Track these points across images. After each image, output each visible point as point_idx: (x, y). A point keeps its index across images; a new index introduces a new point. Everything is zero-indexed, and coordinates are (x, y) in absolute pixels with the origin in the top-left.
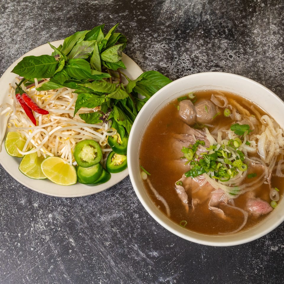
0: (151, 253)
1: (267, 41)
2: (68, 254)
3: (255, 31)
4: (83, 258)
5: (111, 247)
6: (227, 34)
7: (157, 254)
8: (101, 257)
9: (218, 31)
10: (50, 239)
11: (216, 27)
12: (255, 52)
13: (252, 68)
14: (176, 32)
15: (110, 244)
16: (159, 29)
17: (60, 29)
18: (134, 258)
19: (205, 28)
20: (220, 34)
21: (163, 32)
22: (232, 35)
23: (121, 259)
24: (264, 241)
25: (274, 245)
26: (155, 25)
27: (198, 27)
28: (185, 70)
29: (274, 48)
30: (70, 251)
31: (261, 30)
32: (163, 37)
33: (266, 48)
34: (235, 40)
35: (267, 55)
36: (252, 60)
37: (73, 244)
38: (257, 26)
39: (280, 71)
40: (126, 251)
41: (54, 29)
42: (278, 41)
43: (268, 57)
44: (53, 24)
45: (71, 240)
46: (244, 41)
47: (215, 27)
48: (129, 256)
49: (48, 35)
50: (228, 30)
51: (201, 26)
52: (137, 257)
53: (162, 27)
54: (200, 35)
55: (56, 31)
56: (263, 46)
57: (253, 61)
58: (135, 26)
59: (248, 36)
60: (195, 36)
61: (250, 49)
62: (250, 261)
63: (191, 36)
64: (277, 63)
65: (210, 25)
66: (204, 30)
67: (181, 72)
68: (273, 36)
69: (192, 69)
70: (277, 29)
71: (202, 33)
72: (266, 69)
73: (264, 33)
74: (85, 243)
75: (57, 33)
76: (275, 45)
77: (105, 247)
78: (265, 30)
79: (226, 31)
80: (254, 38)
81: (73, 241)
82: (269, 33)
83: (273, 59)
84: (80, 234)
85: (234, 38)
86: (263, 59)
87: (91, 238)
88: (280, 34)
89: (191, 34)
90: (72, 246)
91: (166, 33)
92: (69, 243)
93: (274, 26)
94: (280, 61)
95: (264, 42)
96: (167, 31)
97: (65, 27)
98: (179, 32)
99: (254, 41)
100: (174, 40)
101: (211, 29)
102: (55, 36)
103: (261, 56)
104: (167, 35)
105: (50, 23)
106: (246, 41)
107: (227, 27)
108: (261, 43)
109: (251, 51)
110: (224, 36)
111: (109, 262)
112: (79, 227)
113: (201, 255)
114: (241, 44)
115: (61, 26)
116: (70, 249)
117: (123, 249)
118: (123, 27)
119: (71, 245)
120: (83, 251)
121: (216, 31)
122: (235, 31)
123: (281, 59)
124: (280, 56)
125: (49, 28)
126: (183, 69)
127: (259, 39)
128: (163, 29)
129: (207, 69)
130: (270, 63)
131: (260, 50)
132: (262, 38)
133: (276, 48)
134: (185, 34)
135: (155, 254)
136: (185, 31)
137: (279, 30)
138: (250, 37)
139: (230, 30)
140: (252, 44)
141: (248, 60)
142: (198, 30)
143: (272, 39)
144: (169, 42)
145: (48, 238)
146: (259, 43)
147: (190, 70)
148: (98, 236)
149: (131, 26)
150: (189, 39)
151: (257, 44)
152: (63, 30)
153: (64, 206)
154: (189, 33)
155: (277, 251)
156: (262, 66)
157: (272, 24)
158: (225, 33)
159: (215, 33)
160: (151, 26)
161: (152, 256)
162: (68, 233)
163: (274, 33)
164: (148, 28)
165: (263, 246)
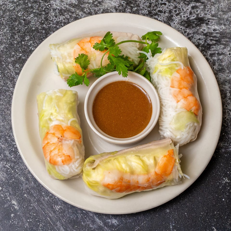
0: (110, 221)
2: (9, 218)
4: (27, 225)
5: (61, 212)
7: (116, 221)
8: (50, 223)
15: (61, 208)
18: (89, 225)
23: (73, 227)
28: (159, 4)
30: (12, 215)
37: (16, 207)
40: (80, 216)
45: (14, 202)
48: (83, 223)
52: (93, 225)
67: (154, 7)
69: (167, 3)
74: (31, 206)
77: (54, 212)
81: (16, 204)
84: (25, 195)
87: (38, 201)
90: (15, 209)
92: (11, 205)
111: (59, 229)
112: (25, 186)
113: (170, 225)
116: (12, 212)
117: (76, 214)
119: (13, 207)
120: (28, 215)
126: (157, 3)
129: (185, 4)
135: (114, 222)
147: (165, 4)
148: (46, 199)
153: (7, 161)
161: (110, 224)
162: (10, 194)
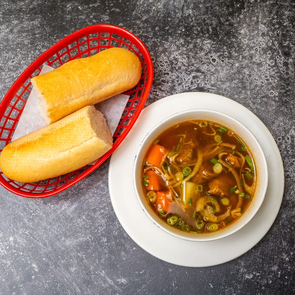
0: (119, 280)
1: (255, 43)
2: (30, 280)
3: (242, 32)
4: (47, 285)
5: (76, 274)
6: (211, 33)
7: (125, 281)
8: (67, 283)
9: (201, 29)
10: (12, 264)
11: (199, 24)
12: (241, 56)
13: (237, 75)
14: (153, 28)
15: (76, 270)
16: (134, 24)
17: (22, 22)
18: (101, 285)
19: (186, 25)
20: (202, 32)
21: (139, 28)
22: (217, 35)
23: (87, 286)
24: (239, 269)
25: (249, 273)
26: (130, 20)
27: (179, 23)
28: (162, 74)
29: (262, 52)
30: (33, 277)
31: (249, 30)
32: (138, 34)
33: (253, 52)
34: (220, 41)
35: (254, 60)
36: (237, 65)
37: (36, 270)
38: (245, 25)
39: (268, 80)
40: (93, 277)
41: (16, 22)
42: (266, 44)
43: (255, 62)
44: (13, 16)
45: (34, 265)
46: (230, 42)
47: (197, 24)
48: (95, 283)
49: (8, 30)
50: (212, 28)
51: (182, 22)
52: (105, 284)
53: (138, 22)
54: (180, 33)
55: (17, 25)
56: (250, 49)
57: (238, 67)
58: (108, 21)
59: (234, 36)
60: (175, 34)
61: (235, 53)
62: (223, 290)
63: (170, 34)
64: (264, 70)
65: (192, 21)
66: (185, 27)
67: (157, 77)
68: (261, 38)
69: (170, 73)
70: (266, 29)
71: (183, 30)
72: (252, 77)
73: (252, 34)
74: (49, 269)
75: (19, 28)
76: (263, 49)
77: (70, 273)
78: (253, 30)
79: (210, 29)
80: (240, 40)
81: (36, 267)
82: (258, 34)
83: (260, 65)
84: (44, 259)
85: (218, 38)
86: (249, 65)
87: (55, 263)
88: (269, 36)
89: (170, 31)
90: (35, 272)
91: (143, 30)
92: (32, 268)
93: (264, 26)
94: (268, 68)
95: (252, 45)
96: (143, 27)
97: (27, 20)
98: (157, 29)
99: (240, 43)
100: (152, 38)
101: (193, 26)
102: (15, 30)
103: (247, 61)
104: (143, 32)
105: (11, 15)
106: (232, 42)
107: (211, 25)
108: (248, 45)
109: (236, 54)
110: (207, 35)
111: (75, 289)
112: (43, 251)
113: (172, 282)
114: (226, 46)
115: (23, 18)
116: (33, 275)
117: (89, 275)
118: (94, 21)
119: (34, 270)
120: (47, 277)
121: (199, 29)
122: (220, 30)
123: (269, 65)
124: (268, 62)
125: (9, 21)
126: (161, 73)
127: (245, 41)
128: (140, 24)
129: (187, 74)
130: (256, 70)
131: (246, 54)
132: (249, 40)
133: (264, 53)
134: (163, 31)
135: (123, 281)
136: (164, 27)
137: (268, 31)
138: (237, 38)
139: (214, 29)
140: (238, 46)
141: (232, 65)
142: (179, 28)
143: (261, 41)
144: (145, 40)
145: (9, 263)
146: (245, 46)
147: (168, 74)
148: (62, 262)
149: (103, 20)
150: (168, 38)
151: (244, 47)
152: (26, 24)
153: (26, 228)
154: (168, 30)
155: (252, 279)
156: (248, 73)
157: (261, 24)
158: (208, 31)
159: (198, 31)
160: (125, 20)
161: (120, 283)
162: (30, 259)
163: (263, 34)
164: (122, 22)
165: (237, 274)
